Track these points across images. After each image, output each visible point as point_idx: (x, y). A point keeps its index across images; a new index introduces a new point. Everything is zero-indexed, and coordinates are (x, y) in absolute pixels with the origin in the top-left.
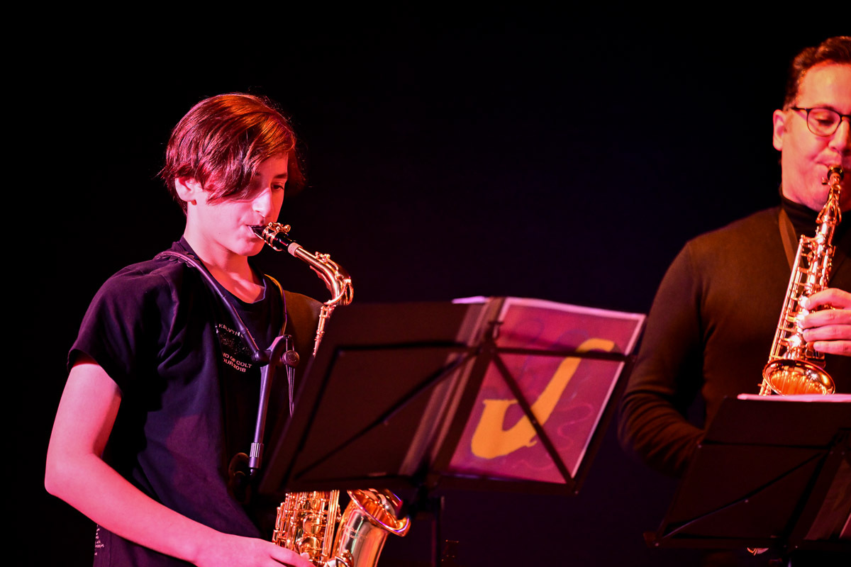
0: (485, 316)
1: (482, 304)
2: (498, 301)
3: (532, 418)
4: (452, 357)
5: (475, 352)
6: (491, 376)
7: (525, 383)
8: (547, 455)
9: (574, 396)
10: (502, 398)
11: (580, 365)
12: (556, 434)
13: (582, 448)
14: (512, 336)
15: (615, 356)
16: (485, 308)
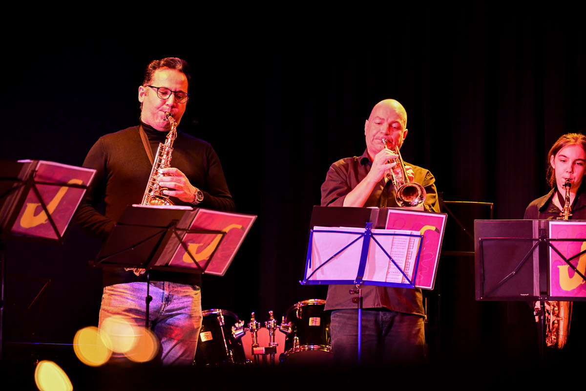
0: (31, 167)
1: (29, 163)
2: (36, 162)
3: (47, 212)
4: (15, 185)
5: (25, 183)
6: (31, 194)
7: (45, 197)
8: (52, 227)
9: (65, 203)
10: (35, 203)
11: (68, 190)
12: (56, 219)
13: (66, 224)
14: (41, 176)
15: (82, 187)
16: (31, 164)
